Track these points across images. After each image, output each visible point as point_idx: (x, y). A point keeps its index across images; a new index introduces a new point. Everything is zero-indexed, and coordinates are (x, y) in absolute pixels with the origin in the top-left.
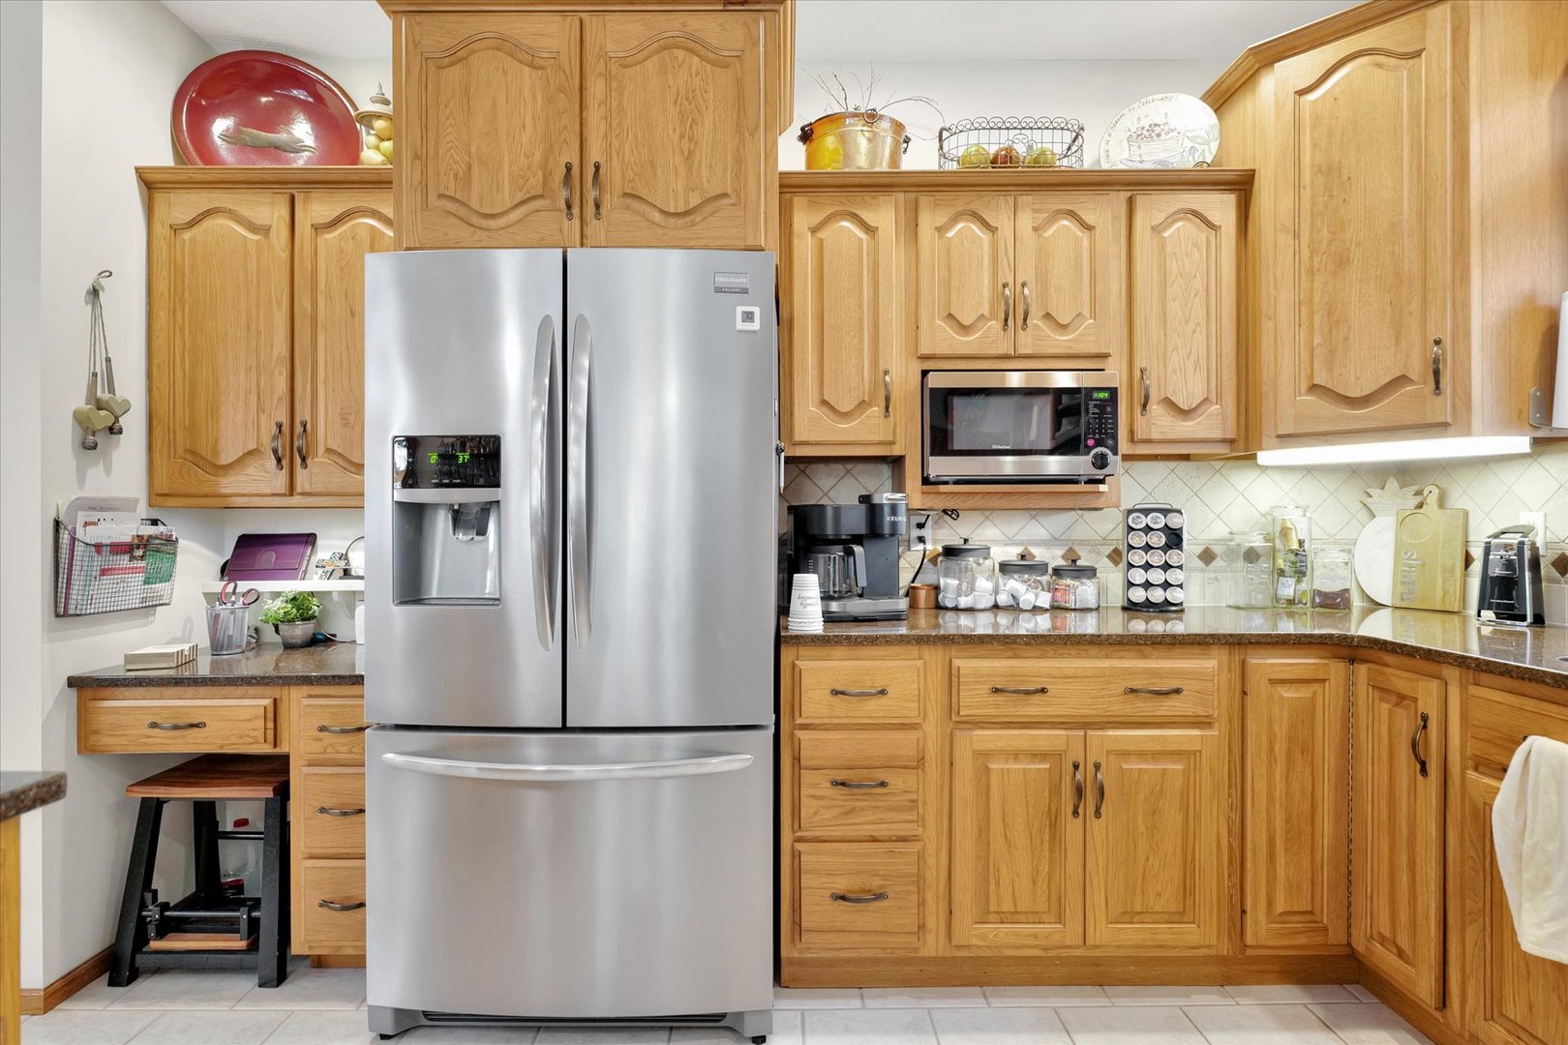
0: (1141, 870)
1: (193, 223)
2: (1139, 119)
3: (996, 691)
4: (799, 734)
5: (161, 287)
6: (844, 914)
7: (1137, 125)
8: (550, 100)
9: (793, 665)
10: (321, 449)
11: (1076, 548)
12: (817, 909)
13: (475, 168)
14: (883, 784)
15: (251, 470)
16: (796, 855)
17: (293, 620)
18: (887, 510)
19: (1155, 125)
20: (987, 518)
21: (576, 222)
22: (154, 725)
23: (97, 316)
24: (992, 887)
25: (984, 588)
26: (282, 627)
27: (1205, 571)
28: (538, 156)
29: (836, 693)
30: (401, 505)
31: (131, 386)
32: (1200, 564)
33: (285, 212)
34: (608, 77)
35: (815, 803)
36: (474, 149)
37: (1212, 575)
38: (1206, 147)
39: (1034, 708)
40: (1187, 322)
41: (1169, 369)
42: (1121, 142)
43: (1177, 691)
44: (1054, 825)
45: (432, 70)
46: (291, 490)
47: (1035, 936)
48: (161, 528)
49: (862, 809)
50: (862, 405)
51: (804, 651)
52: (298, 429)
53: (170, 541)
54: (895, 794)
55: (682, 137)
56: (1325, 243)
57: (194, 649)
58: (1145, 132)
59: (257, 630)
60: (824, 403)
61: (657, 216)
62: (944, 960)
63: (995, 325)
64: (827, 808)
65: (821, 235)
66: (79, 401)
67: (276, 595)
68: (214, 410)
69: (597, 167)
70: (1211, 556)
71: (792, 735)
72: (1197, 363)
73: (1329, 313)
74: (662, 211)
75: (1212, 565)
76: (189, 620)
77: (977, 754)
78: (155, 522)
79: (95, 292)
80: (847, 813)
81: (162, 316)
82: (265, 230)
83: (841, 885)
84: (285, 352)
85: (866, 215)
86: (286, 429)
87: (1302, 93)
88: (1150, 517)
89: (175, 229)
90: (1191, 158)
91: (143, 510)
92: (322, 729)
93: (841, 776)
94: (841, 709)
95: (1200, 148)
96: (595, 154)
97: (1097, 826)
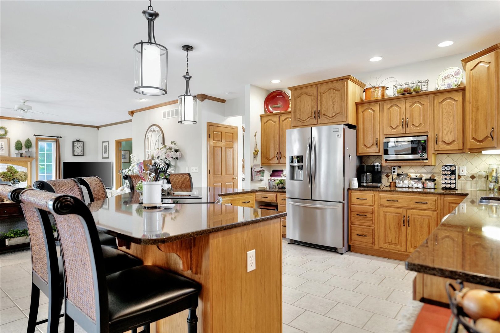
0: (418, 239)
1: (266, 122)
2: (445, 74)
3: (388, 200)
4: (352, 206)
5: (263, 132)
6: (359, 238)
7: (444, 75)
8: (312, 101)
9: (351, 194)
10: (283, 156)
11: (434, 174)
12: (354, 237)
13: (302, 113)
14: (366, 216)
15: (274, 160)
16: (351, 226)
17: (280, 184)
18: (376, 166)
19: (449, 75)
20: (411, 167)
21: (316, 120)
22: (262, 197)
23: (255, 139)
24: (387, 237)
25: (406, 183)
26: (278, 185)
27: (472, 181)
28: (311, 110)
29: (357, 199)
30: (291, 166)
31: (259, 148)
32: (471, 179)
33: (278, 119)
34: (321, 96)
35: (353, 217)
36: (302, 110)
37: (474, 182)
38: (459, 80)
39: (395, 204)
40: (448, 123)
41: (443, 134)
42: (441, 80)
43: (426, 203)
44: (400, 227)
45: (296, 98)
46: (279, 163)
47: (396, 248)
48: (262, 169)
49: (362, 220)
50: (372, 145)
51: (353, 191)
52: (280, 153)
53: (264, 171)
54: (368, 218)
55: (332, 104)
56: (475, 105)
57: (267, 187)
58: (446, 77)
59: (275, 186)
60: (365, 145)
61: (328, 118)
62: (378, 250)
63: (401, 127)
64: (356, 219)
65: (364, 113)
66: (253, 151)
67: (277, 180)
68: (269, 151)
69: (319, 111)
70: (474, 177)
71: (350, 206)
72: (451, 132)
73: (475, 121)
74: (329, 117)
75: (474, 179)
76: (266, 183)
77: (384, 212)
78: (262, 168)
79: (255, 135)
80: (359, 220)
81: (263, 136)
82: (275, 122)
83: (359, 233)
84: (278, 141)
85: (373, 108)
86: (278, 153)
87: (471, 70)
88: (447, 167)
89: (264, 123)
90: (455, 83)
91: (260, 166)
92: (282, 199)
93: (359, 213)
94: (358, 201)
95: (458, 80)
96: (319, 109)
97: (409, 229)
